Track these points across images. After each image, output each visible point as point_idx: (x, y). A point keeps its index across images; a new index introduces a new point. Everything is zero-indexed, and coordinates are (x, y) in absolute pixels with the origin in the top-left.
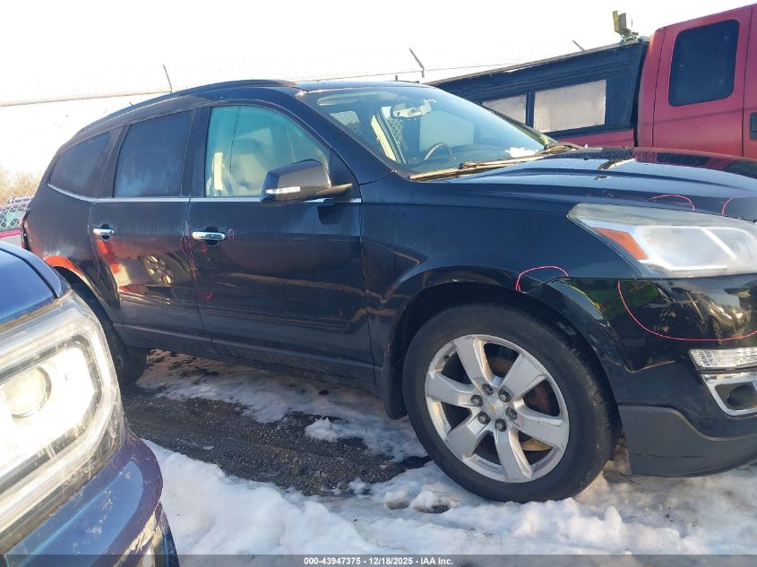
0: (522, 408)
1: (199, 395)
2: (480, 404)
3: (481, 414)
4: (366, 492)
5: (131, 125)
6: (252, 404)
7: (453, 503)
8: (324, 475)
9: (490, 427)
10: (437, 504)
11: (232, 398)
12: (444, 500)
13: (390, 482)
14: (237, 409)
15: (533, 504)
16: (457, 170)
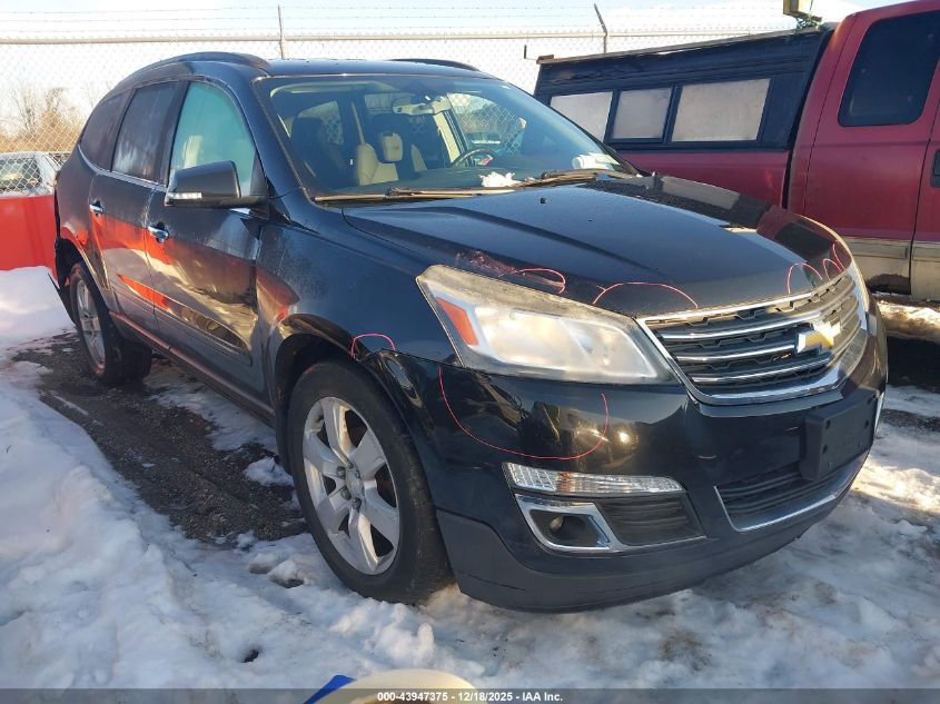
0: (372, 490)
1: (186, 405)
2: (344, 477)
3: (345, 488)
4: (247, 548)
5: (137, 90)
6: (225, 425)
7: (306, 581)
8: (222, 520)
9: (349, 504)
10: (294, 578)
11: (211, 415)
12: (300, 575)
13: (273, 543)
14: (208, 428)
15: (371, 600)
16: (383, 196)
